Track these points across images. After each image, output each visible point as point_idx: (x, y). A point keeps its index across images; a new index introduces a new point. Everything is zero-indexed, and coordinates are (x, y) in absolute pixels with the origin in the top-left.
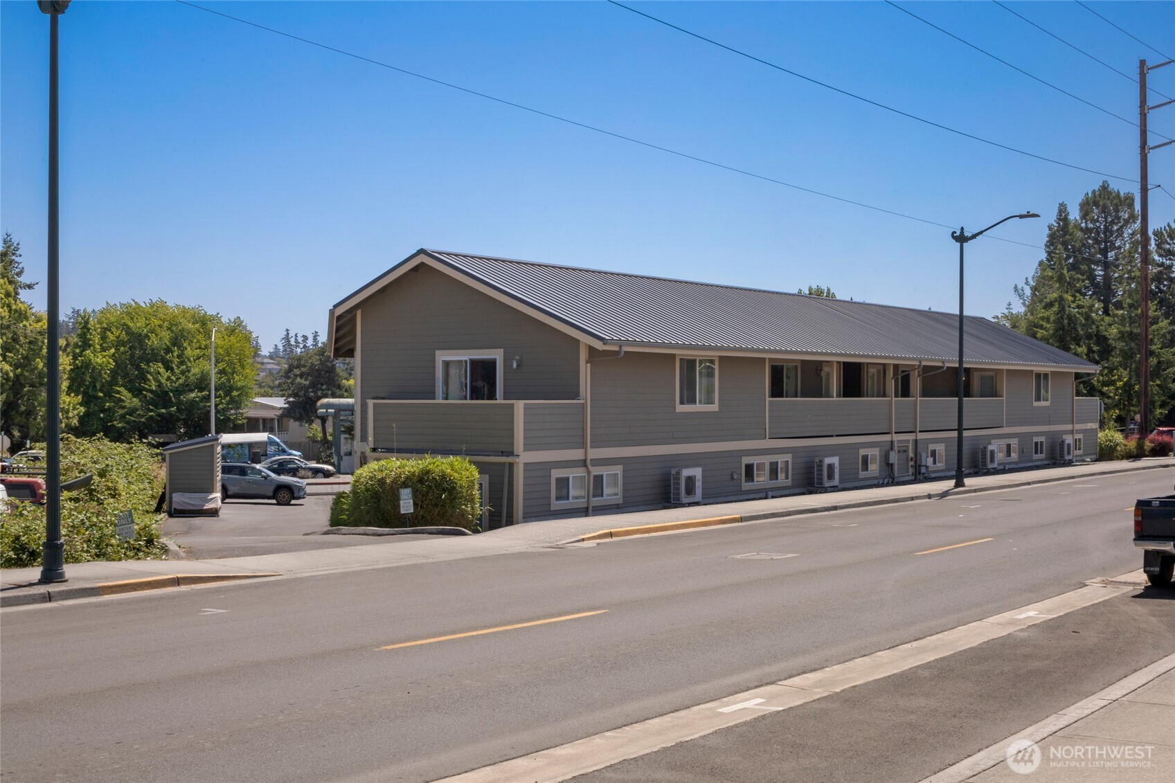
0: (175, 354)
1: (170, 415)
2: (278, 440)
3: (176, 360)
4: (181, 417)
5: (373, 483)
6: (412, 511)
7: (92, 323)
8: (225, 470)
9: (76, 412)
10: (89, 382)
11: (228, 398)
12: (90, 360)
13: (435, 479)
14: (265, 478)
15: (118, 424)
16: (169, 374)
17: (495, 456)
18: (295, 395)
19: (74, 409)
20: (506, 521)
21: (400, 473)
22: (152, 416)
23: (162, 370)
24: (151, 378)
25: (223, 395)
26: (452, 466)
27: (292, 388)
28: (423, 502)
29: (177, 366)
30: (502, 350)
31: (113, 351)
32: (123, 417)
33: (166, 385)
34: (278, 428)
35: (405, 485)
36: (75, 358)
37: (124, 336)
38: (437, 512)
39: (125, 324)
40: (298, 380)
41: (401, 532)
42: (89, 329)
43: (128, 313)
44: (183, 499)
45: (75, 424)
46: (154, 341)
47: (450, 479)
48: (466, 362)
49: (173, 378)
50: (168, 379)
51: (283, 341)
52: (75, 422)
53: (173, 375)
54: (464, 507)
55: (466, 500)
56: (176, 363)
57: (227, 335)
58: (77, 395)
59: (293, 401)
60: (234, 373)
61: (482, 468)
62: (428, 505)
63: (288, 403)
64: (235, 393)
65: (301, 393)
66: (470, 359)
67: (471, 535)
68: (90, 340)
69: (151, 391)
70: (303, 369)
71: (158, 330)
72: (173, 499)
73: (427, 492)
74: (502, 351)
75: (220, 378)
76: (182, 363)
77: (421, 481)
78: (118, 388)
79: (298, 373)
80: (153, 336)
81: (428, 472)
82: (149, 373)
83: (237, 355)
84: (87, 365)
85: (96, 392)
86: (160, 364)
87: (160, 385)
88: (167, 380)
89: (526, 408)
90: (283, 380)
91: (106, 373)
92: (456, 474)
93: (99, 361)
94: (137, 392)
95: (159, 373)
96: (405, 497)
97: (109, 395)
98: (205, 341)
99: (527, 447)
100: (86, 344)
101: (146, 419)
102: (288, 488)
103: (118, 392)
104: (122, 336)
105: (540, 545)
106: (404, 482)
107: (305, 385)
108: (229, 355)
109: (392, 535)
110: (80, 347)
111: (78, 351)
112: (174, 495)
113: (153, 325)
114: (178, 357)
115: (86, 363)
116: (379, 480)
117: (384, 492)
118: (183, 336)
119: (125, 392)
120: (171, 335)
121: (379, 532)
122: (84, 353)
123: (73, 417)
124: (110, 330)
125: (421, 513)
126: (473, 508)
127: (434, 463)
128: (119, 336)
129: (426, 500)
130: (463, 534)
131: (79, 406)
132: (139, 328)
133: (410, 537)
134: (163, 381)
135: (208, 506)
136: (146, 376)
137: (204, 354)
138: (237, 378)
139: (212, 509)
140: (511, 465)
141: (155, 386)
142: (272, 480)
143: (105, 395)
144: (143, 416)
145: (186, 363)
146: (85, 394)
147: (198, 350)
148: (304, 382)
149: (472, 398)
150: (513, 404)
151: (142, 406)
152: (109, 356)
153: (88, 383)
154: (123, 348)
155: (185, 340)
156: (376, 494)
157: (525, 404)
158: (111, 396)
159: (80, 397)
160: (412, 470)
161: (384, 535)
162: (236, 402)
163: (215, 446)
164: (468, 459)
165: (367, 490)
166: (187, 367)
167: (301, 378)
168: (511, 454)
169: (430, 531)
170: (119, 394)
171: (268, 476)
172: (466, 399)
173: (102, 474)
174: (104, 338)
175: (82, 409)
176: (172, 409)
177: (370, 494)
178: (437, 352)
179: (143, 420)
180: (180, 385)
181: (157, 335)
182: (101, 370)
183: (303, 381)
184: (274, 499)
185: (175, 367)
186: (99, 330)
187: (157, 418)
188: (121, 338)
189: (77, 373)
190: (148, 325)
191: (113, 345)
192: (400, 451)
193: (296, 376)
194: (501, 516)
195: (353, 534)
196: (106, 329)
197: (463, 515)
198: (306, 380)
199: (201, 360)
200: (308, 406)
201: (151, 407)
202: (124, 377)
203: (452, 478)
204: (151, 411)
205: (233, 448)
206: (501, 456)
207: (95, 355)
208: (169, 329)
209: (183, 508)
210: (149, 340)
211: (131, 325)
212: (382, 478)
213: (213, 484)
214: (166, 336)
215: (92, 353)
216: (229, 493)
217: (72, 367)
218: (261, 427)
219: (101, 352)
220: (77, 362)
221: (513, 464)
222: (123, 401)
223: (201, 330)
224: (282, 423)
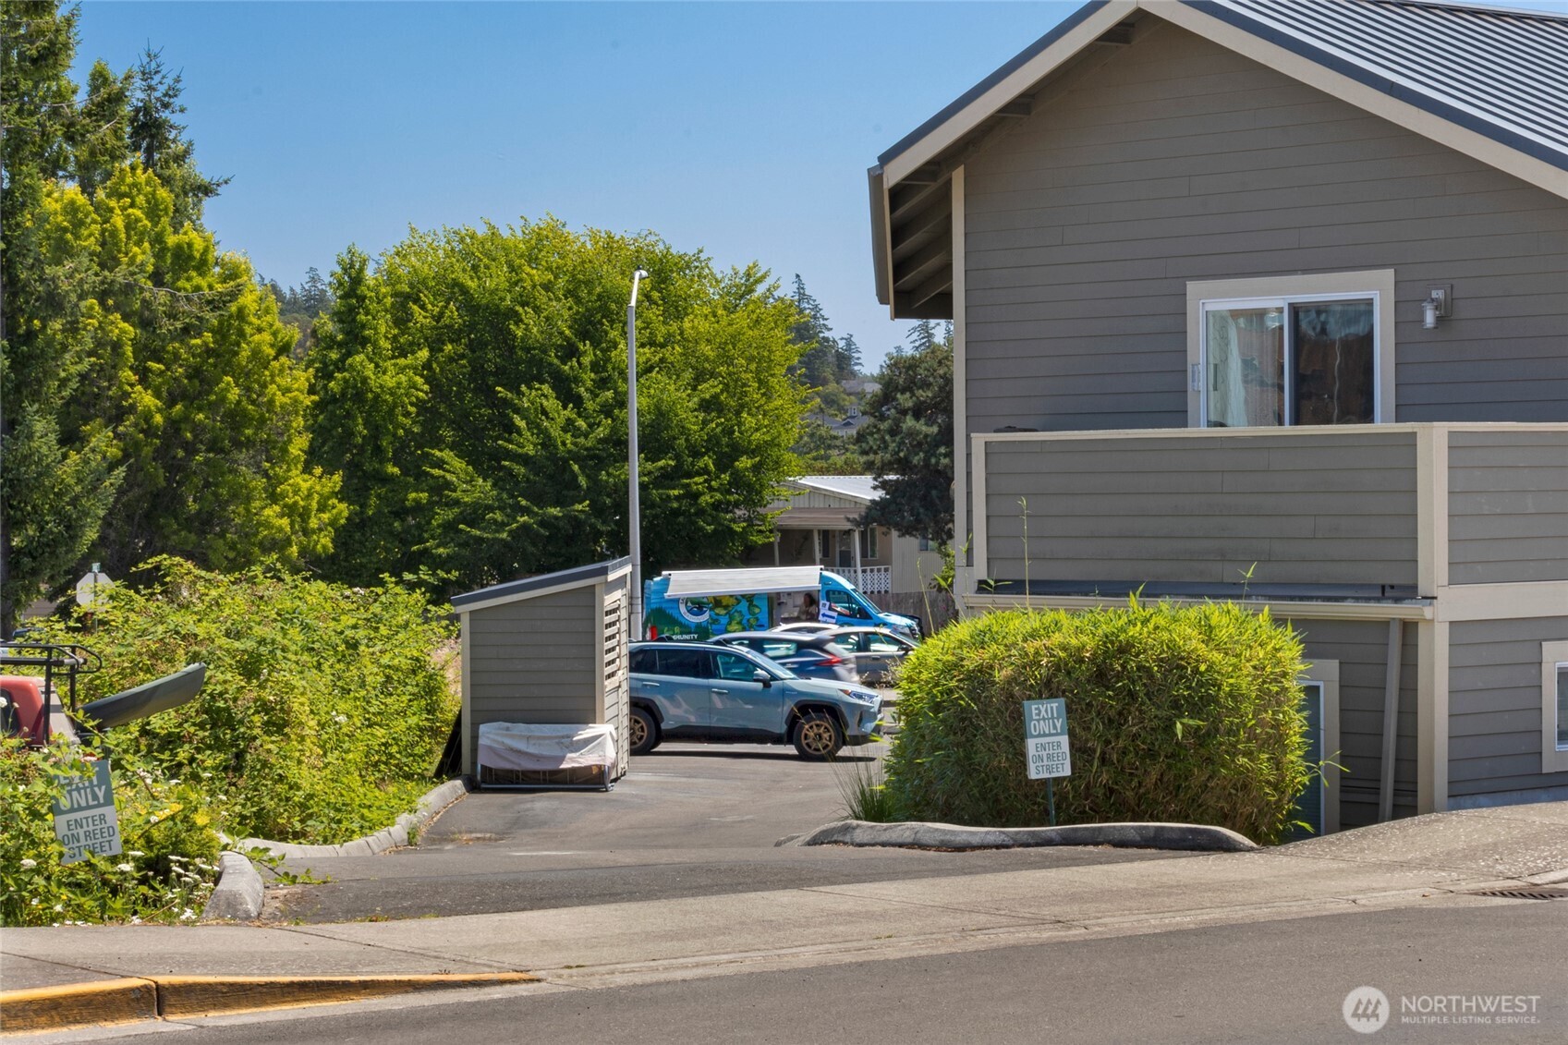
0: (586, 360)
1: (575, 522)
2: (849, 586)
3: (589, 377)
4: (604, 528)
5: (953, 684)
6: (1066, 771)
7: (372, 283)
8: (641, 661)
9: (326, 516)
10: (364, 437)
11: (726, 477)
12: (365, 380)
13: (1148, 670)
14: (766, 684)
15: (438, 546)
16: (569, 412)
17: (1357, 599)
18: (902, 465)
19: (322, 508)
20: (1395, 806)
21: (1037, 653)
22: (525, 526)
23: (551, 403)
24: (522, 424)
25: (712, 467)
26: (1208, 632)
27: (892, 446)
28: (1108, 742)
29: (592, 392)
30: (1390, 273)
31: (424, 354)
32: (450, 527)
33: (564, 444)
34: (864, 555)
35: (1047, 689)
36: (325, 374)
37: (453, 314)
38: (1154, 776)
39: (456, 283)
40: (909, 422)
41: (1024, 839)
42: (362, 299)
43: (467, 255)
44: (509, 742)
45: (324, 547)
46: (529, 328)
47: (1196, 671)
48: (1280, 310)
49: (581, 423)
50: (569, 426)
51: (915, 336)
52: (325, 542)
53: (579, 415)
54: (1242, 760)
55: (1252, 737)
56: (589, 384)
57: (725, 308)
58: (329, 472)
59: (897, 480)
60: (742, 406)
61: (1316, 639)
62: (1124, 752)
63: (884, 485)
64: (744, 463)
65: (917, 459)
66: (1289, 304)
67: (1251, 850)
68: (363, 326)
69: (524, 460)
70: (923, 395)
71: (542, 297)
72: (482, 741)
73: (1120, 714)
74: (1388, 275)
75: (705, 423)
76: (603, 383)
77: (1101, 676)
78: (438, 453)
79: (910, 404)
80: (527, 314)
81: (1124, 649)
82: (517, 411)
83: (751, 359)
84: (358, 393)
85: (381, 462)
86: (546, 388)
87: (547, 443)
88: (565, 430)
89: (1457, 446)
90: (868, 420)
91: (407, 414)
92: (1217, 657)
93: (389, 381)
94: (485, 461)
95: (544, 412)
96: (1044, 727)
97: (415, 472)
98: (664, 323)
99: (1462, 571)
100: (355, 337)
101: (510, 532)
102: (828, 710)
103: (440, 464)
104: (448, 313)
105: (1474, 886)
106: (1048, 683)
107: (926, 436)
108: (729, 361)
109: (998, 847)
110: (340, 345)
111: (334, 355)
112: (483, 728)
113: (528, 284)
114: (595, 367)
115: (355, 387)
116: (970, 676)
117: (985, 713)
118: (607, 314)
119: (458, 464)
120: (575, 308)
121: (960, 839)
122: (350, 360)
123: (320, 530)
124: (417, 300)
125: (1105, 777)
126: (1277, 764)
127: (1145, 622)
128: (441, 315)
129: (1117, 737)
130: (1228, 847)
131: (336, 501)
132: (493, 292)
133: (1046, 856)
134: (555, 432)
135: (572, 761)
136: (511, 420)
137: (662, 360)
138: (749, 421)
139: (589, 768)
140: (1409, 629)
141: (535, 445)
142: (786, 692)
143: (405, 472)
144: (503, 524)
145: (615, 382)
146: (353, 470)
147: (646, 350)
148: (924, 428)
149: (1297, 420)
150: (1414, 434)
151: (499, 499)
152: (415, 368)
153: (360, 440)
154: (450, 347)
155: (612, 322)
156: (963, 720)
157: (1450, 433)
158: (421, 475)
159: (337, 478)
160: (1074, 642)
161: (974, 848)
162: (750, 487)
163: (597, 590)
164: (1266, 609)
165: (937, 707)
166: (616, 392)
167: (917, 416)
168: (1407, 591)
169: (1117, 836)
170: (440, 467)
171: (774, 678)
172: (1281, 423)
173: (250, 668)
174: (402, 320)
175: (343, 509)
176: (580, 507)
177: (943, 721)
178: (1192, 287)
179: (504, 535)
180: (600, 441)
181: (537, 310)
182: (395, 405)
183: (922, 427)
184: (790, 741)
185: (586, 395)
186: (389, 301)
187: (542, 531)
188: (446, 321)
189: (333, 413)
190: (516, 284)
191: (426, 339)
192: (1041, 587)
193: (904, 412)
194: (1376, 791)
195: (883, 845)
196: (407, 297)
197: (1245, 787)
198: (930, 423)
199: (654, 374)
200: (934, 493)
201: (524, 503)
202: (456, 425)
203: (1203, 668)
204: (525, 511)
205: (726, 607)
206: (1378, 600)
207: (377, 366)
208: (569, 293)
209: (508, 766)
210: (516, 324)
211: (472, 284)
212: (980, 669)
213: (594, 697)
214: (562, 312)
215: (371, 360)
216: (664, 726)
217: (315, 398)
218: (818, 555)
219: (393, 357)
220: (332, 384)
221: (1415, 624)
222: (448, 485)
223: (655, 295)
224: (873, 543)
